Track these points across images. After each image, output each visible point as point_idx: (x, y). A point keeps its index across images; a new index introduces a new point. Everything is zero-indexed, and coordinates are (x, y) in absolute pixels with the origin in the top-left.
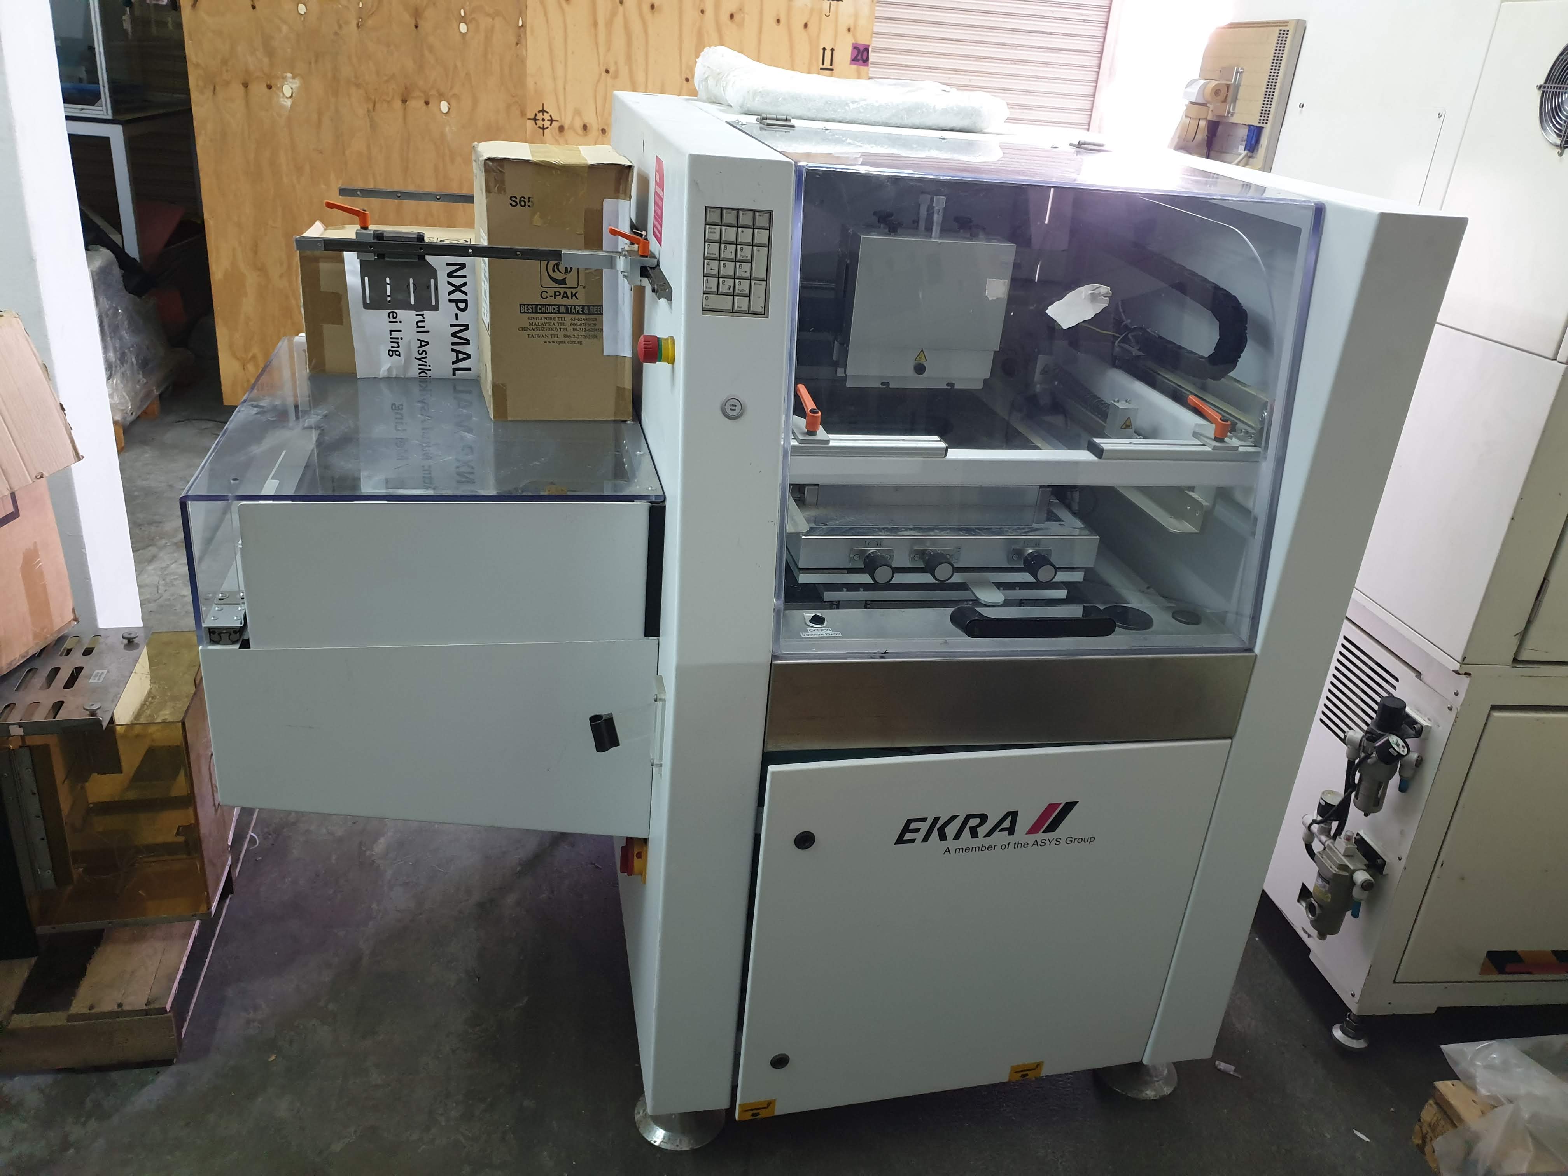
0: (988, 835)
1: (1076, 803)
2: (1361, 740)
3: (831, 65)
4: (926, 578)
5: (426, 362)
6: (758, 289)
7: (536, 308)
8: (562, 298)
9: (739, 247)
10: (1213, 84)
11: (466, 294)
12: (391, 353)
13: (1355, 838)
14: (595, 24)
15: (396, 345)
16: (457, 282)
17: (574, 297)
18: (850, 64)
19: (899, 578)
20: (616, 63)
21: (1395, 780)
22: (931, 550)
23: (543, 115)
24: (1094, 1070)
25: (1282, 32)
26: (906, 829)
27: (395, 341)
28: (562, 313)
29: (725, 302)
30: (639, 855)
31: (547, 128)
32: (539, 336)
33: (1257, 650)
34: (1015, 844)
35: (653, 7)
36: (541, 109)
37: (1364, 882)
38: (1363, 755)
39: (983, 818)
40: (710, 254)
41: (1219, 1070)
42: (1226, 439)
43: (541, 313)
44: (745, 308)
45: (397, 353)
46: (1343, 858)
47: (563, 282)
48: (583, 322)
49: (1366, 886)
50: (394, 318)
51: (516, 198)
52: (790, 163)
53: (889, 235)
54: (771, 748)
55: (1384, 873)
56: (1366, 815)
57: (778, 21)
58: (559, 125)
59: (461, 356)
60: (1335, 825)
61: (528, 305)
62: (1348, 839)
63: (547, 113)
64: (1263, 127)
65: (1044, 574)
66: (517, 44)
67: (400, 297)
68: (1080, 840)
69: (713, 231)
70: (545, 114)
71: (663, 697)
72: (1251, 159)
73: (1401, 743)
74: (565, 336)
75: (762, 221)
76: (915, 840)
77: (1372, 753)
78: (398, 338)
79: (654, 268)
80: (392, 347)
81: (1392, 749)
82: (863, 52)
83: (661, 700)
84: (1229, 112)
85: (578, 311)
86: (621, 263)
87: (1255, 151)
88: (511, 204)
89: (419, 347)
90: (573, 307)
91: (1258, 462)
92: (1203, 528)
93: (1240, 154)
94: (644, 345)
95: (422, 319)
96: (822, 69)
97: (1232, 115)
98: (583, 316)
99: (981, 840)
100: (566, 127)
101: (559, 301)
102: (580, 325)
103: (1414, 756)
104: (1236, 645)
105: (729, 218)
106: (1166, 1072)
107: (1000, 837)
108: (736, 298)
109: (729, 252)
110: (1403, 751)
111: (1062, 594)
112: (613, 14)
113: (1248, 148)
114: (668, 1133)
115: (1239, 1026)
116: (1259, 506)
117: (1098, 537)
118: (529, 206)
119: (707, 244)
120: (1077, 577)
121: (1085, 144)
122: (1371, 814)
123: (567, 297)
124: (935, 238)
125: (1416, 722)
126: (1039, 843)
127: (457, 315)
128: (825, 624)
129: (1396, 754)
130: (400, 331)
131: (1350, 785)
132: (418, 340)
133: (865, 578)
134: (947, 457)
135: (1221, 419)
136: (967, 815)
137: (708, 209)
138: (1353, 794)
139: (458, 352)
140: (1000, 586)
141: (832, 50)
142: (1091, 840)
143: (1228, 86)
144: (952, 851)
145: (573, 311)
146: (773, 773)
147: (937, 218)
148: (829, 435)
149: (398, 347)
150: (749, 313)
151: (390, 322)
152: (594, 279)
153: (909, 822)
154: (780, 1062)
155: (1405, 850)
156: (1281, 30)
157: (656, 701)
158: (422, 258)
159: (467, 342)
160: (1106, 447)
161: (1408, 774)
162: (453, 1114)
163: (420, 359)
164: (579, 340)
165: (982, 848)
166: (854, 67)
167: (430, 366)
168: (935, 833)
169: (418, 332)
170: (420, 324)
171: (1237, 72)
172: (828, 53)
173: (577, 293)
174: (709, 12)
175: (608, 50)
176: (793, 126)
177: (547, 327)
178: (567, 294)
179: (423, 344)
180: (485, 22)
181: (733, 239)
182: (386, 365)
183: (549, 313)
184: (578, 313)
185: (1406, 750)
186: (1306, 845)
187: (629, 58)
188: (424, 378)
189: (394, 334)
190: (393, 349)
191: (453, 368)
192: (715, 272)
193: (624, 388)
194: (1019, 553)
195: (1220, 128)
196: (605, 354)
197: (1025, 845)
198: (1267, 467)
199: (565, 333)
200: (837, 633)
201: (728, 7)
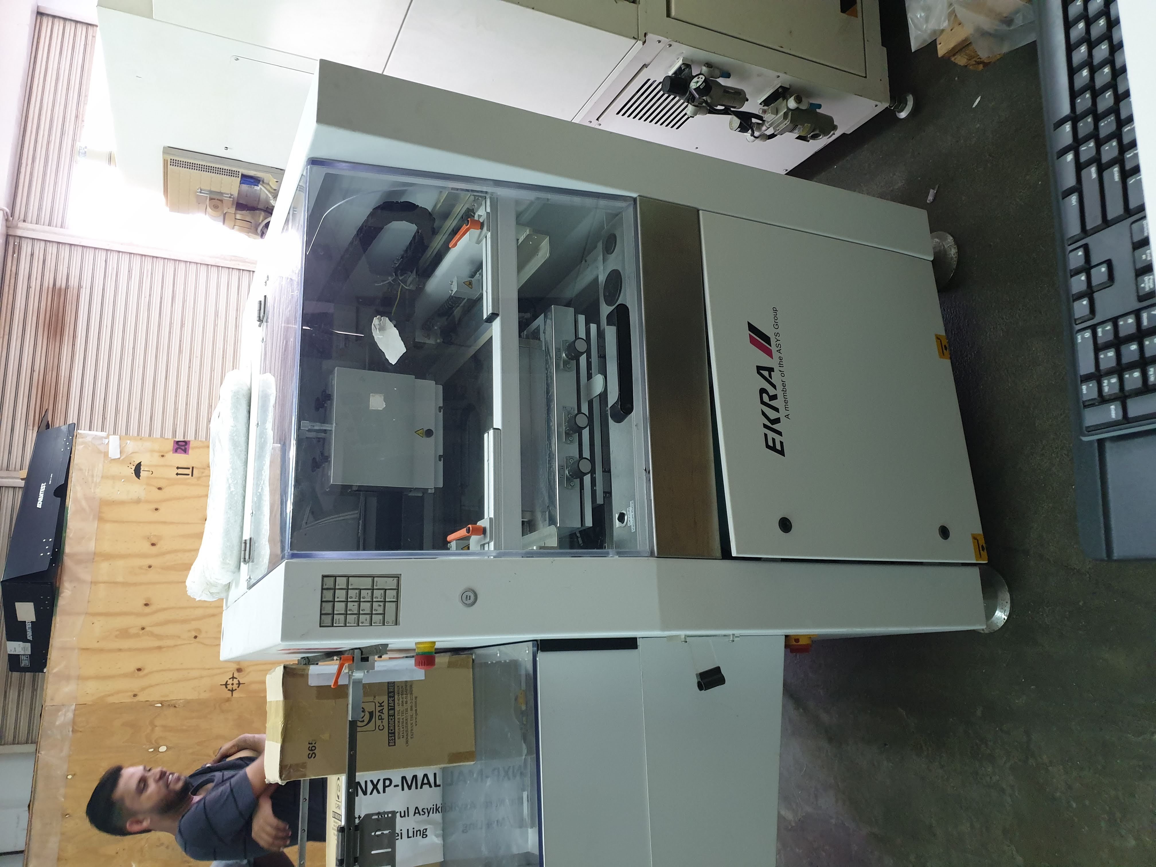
0: (774, 386)
1: (749, 323)
2: (694, 105)
3: (189, 468)
4: (586, 433)
5: (431, 808)
6: (380, 583)
7: (391, 733)
8: (383, 714)
9: (349, 600)
10: (209, 209)
11: (379, 780)
12: (424, 836)
13: (763, 106)
14: (160, 648)
15: (419, 832)
16: (370, 787)
17: (382, 704)
18: (188, 454)
19: (586, 454)
20: (189, 631)
21: (722, 81)
22: (565, 429)
23: (229, 684)
24: (938, 292)
25: (172, 164)
26: (773, 448)
27: (416, 833)
28: (394, 713)
29: (390, 607)
30: (797, 640)
31: (238, 681)
32: (412, 730)
33: (635, 195)
34: (780, 366)
35: (146, 605)
36: (224, 686)
37: (796, 101)
38: (704, 104)
39: (763, 391)
40: (355, 622)
41: (934, 200)
42: (481, 220)
43: (395, 729)
44: (395, 592)
45: (425, 831)
46: (778, 116)
47: (371, 714)
48: (400, 696)
49: (798, 100)
50: (398, 836)
51: (309, 754)
52: (286, 563)
53: (330, 462)
54: (718, 553)
55: (788, 87)
56: (747, 100)
57: (157, 509)
58: (236, 671)
59: (426, 781)
60: (754, 120)
61: (389, 740)
62: (764, 112)
63: (227, 682)
64: (242, 174)
65: (581, 346)
66: (175, 707)
67: (386, 841)
68: (776, 318)
69: (338, 621)
70: (228, 683)
71: (683, 637)
72: (265, 181)
73: (695, 80)
74: (411, 710)
75: (329, 583)
76: (781, 442)
77: (704, 100)
78: (414, 831)
79: (362, 652)
80: (420, 835)
81: (701, 87)
82: (179, 445)
83: (685, 638)
84: (230, 197)
85: (392, 701)
86: (358, 675)
87: (259, 179)
88: (314, 758)
89: (420, 815)
90: (390, 705)
91: (497, 198)
92: (546, 233)
93: (260, 188)
94: (422, 665)
95: (399, 813)
96: (192, 476)
97: (231, 195)
98: (396, 697)
99: (779, 392)
100: (238, 667)
101: (385, 716)
102: (403, 698)
103: (704, 69)
104: (631, 210)
105: (328, 608)
106: (937, 240)
107: (776, 377)
108: (387, 600)
109: (353, 607)
110: (702, 78)
111: (593, 327)
112: (152, 634)
113: (256, 184)
114: (998, 609)
115: (900, 184)
116: (530, 196)
117: (553, 306)
118: (315, 743)
119: (347, 625)
120: (582, 318)
121: (260, 317)
122: (747, 97)
123: (382, 710)
124: (332, 427)
125: (680, 68)
126: (779, 349)
127: (395, 786)
128: (624, 512)
129: (704, 84)
130: (408, 830)
131: (726, 112)
132: (414, 815)
133: (587, 479)
134: (500, 428)
135: (467, 226)
136: (761, 403)
137: (322, 625)
138: (732, 109)
139: (423, 784)
140: (590, 377)
141: (178, 468)
142: (775, 310)
143: (211, 199)
144: (787, 413)
145: (392, 705)
146: (738, 552)
147: (317, 426)
148: (485, 517)
149: (420, 831)
150: (398, 589)
151: (401, 838)
152: (369, 689)
153: (768, 446)
154: (944, 532)
155: (772, 74)
156: (171, 165)
157: (686, 642)
158: (357, 828)
159: (415, 777)
160: (490, 311)
161: (717, 72)
162: (990, 769)
163: (429, 813)
164: (414, 698)
165: (784, 391)
166: (190, 451)
167: (433, 805)
168: (775, 426)
169: (408, 816)
170: (403, 815)
171: (201, 193)
172: (180, 471)
173: (379, 703)
174: (150, 562)
175: (179, 637)
176: (251, 539)
177: (405, 724)
178: (381, 710)
179: (417, 811)
180: (158, 732)
181: (343, 604)
182: (434, 839)
183: (394, 723)
184: (394, 700)
185: (701, 76)
186: (769, 139)
187: (185, 621)
188: (442, 809)
189: (411, 834)
190: (422, 835)
191: (435, 787)
192: (368, 617)
193: (449, 662)
194: (565, 363)
195: (241, 202)
196: (423, 678)
197: (781, 359)
198: (501, 192)
199: (409, 709)
200: (631, 504)
201: (146, 547)
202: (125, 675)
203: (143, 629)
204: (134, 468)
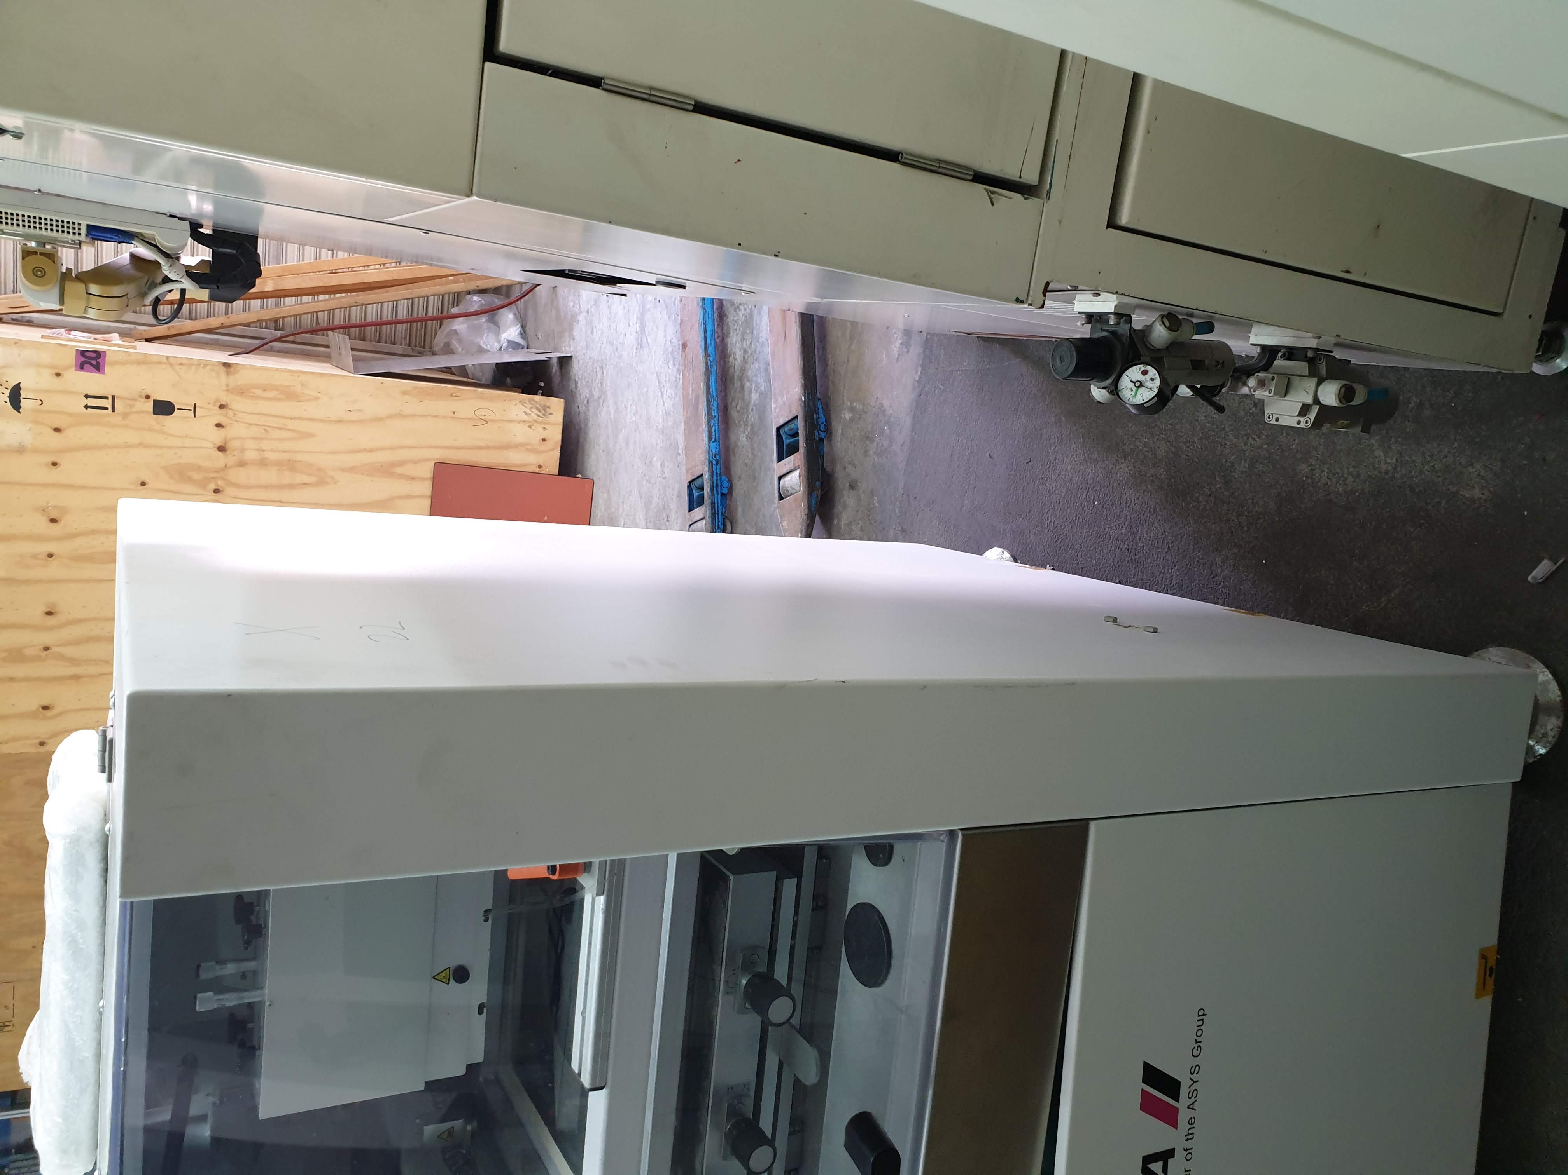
3: (107, 398)
14: (76, 678)
18: (104, 373)
37: (1339, 395)
49: (1347, 393)
57: (54, 464)
82: (86, 357)
96: (113, 411)
112: (62, 657)
120: (789, 887)
141: (87, 396)
166: (107, 369)
172: (92, 402)
174: (50, 547)
201: (41, 525)
202: (23, 716)
203: (47, 649)
204: (7, 392)
